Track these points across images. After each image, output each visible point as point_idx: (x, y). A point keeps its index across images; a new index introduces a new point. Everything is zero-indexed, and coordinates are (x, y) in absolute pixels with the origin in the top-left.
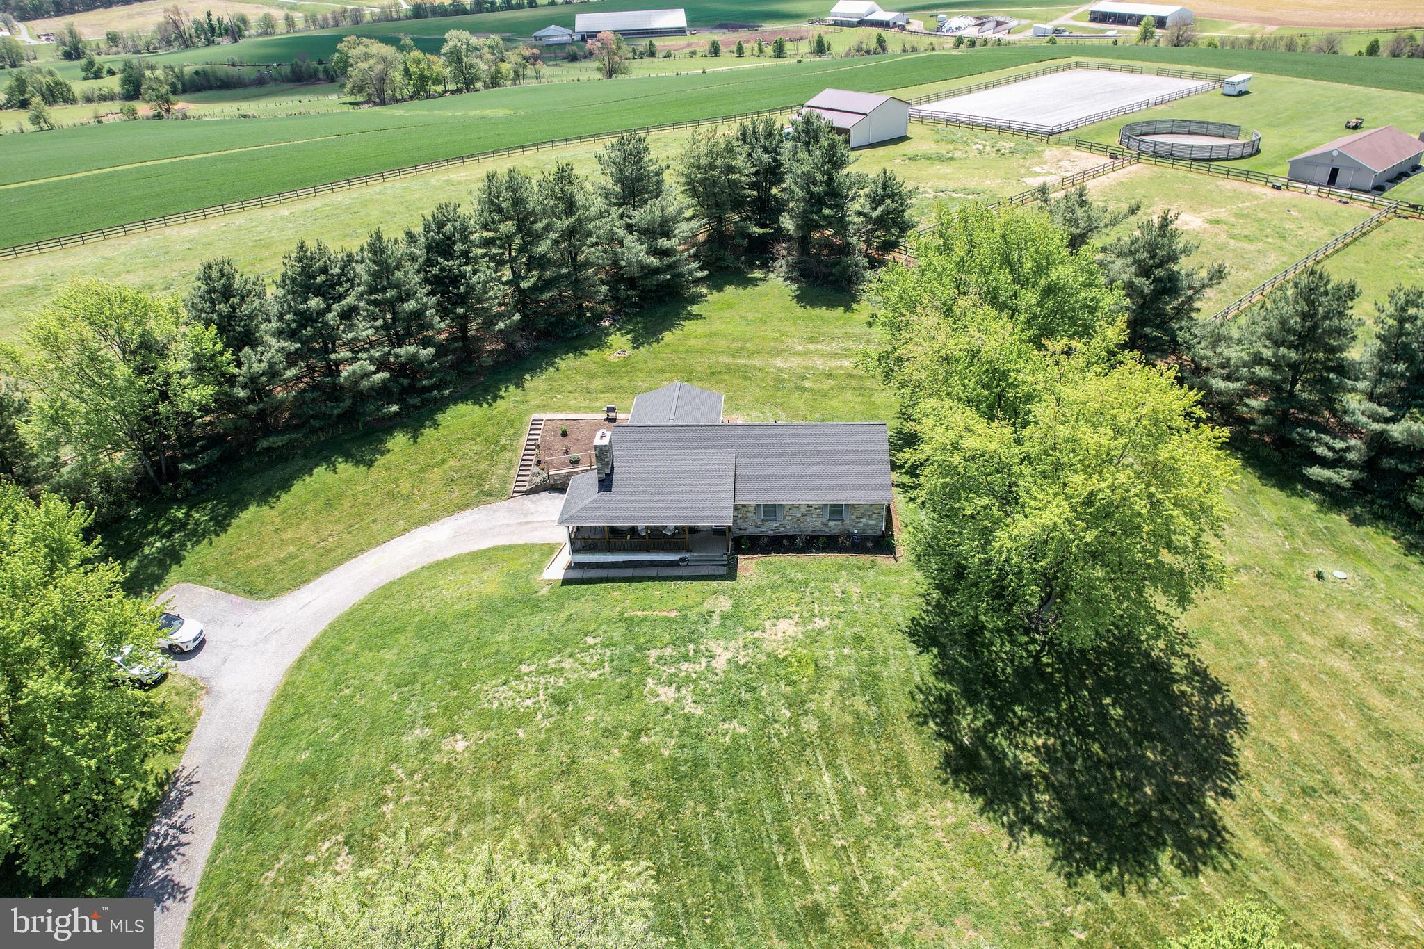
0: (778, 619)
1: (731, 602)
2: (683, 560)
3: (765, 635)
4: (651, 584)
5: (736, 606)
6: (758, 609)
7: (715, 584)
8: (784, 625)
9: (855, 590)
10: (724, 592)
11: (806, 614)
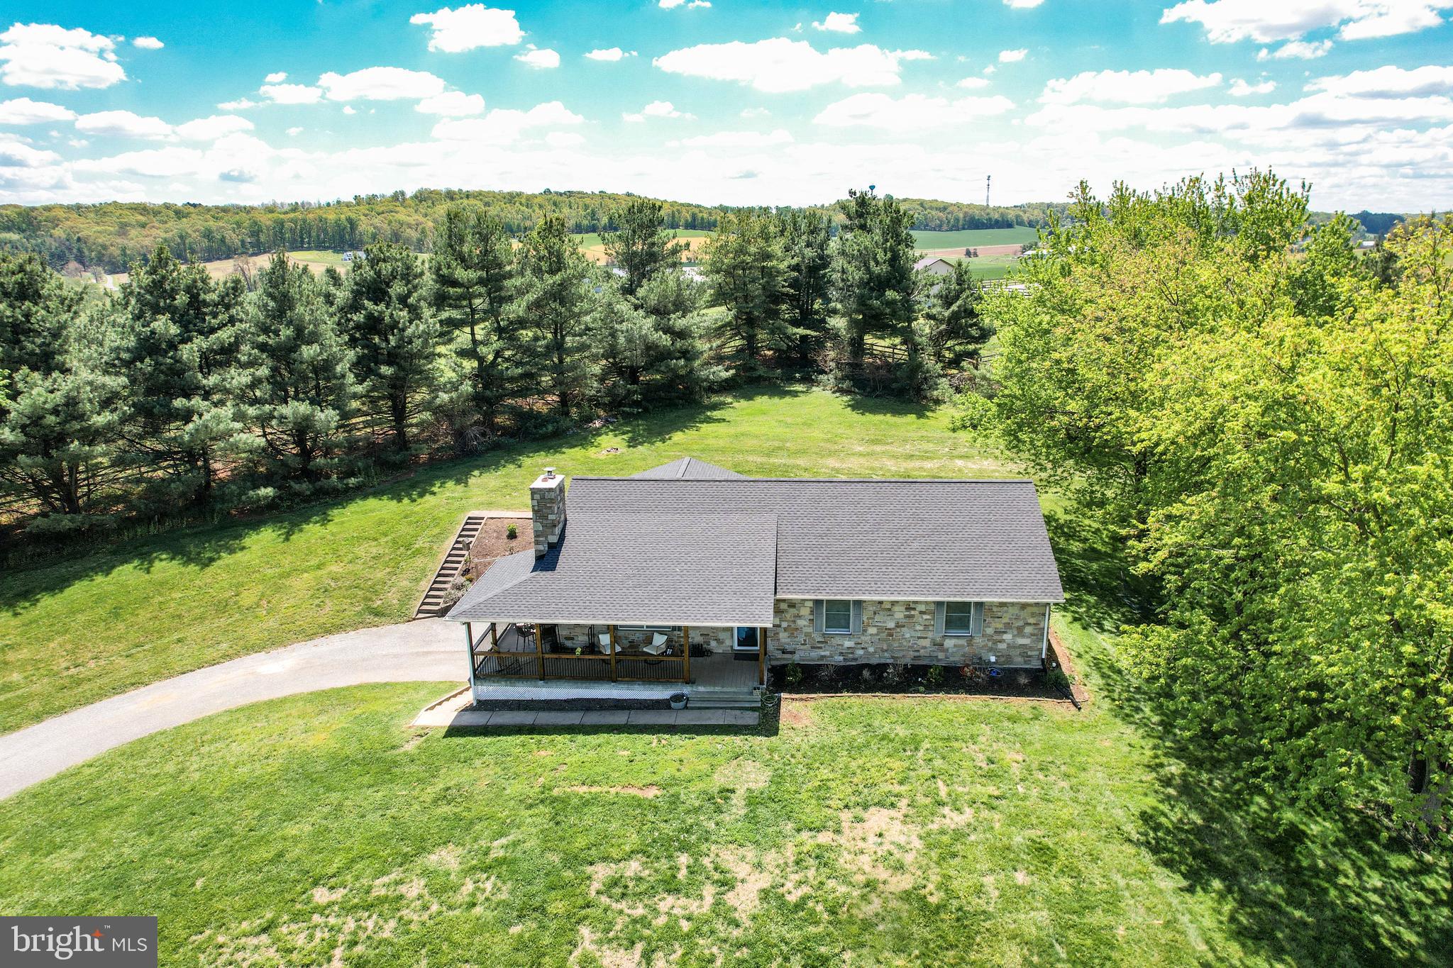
0: (866, 807)
1: (769, 773)
2: (677, 698)
3: (842, 840)
4: (614, 738)
5: (777, 780)
6: (824, 785)
7: (737, 741)
8: (877, 818)
9: (1011, 757)
10: (753, 755)
11: (922, 800)
